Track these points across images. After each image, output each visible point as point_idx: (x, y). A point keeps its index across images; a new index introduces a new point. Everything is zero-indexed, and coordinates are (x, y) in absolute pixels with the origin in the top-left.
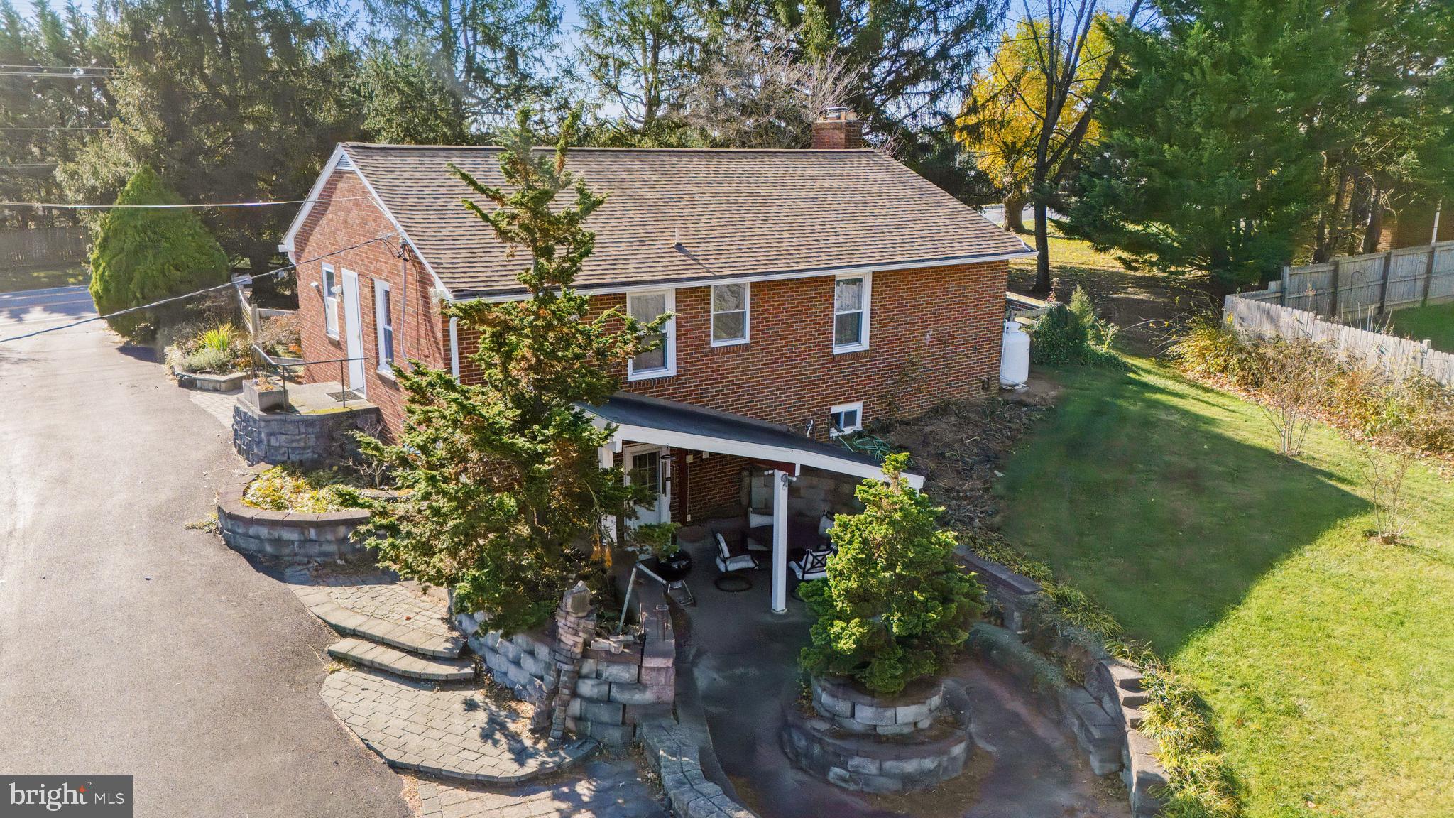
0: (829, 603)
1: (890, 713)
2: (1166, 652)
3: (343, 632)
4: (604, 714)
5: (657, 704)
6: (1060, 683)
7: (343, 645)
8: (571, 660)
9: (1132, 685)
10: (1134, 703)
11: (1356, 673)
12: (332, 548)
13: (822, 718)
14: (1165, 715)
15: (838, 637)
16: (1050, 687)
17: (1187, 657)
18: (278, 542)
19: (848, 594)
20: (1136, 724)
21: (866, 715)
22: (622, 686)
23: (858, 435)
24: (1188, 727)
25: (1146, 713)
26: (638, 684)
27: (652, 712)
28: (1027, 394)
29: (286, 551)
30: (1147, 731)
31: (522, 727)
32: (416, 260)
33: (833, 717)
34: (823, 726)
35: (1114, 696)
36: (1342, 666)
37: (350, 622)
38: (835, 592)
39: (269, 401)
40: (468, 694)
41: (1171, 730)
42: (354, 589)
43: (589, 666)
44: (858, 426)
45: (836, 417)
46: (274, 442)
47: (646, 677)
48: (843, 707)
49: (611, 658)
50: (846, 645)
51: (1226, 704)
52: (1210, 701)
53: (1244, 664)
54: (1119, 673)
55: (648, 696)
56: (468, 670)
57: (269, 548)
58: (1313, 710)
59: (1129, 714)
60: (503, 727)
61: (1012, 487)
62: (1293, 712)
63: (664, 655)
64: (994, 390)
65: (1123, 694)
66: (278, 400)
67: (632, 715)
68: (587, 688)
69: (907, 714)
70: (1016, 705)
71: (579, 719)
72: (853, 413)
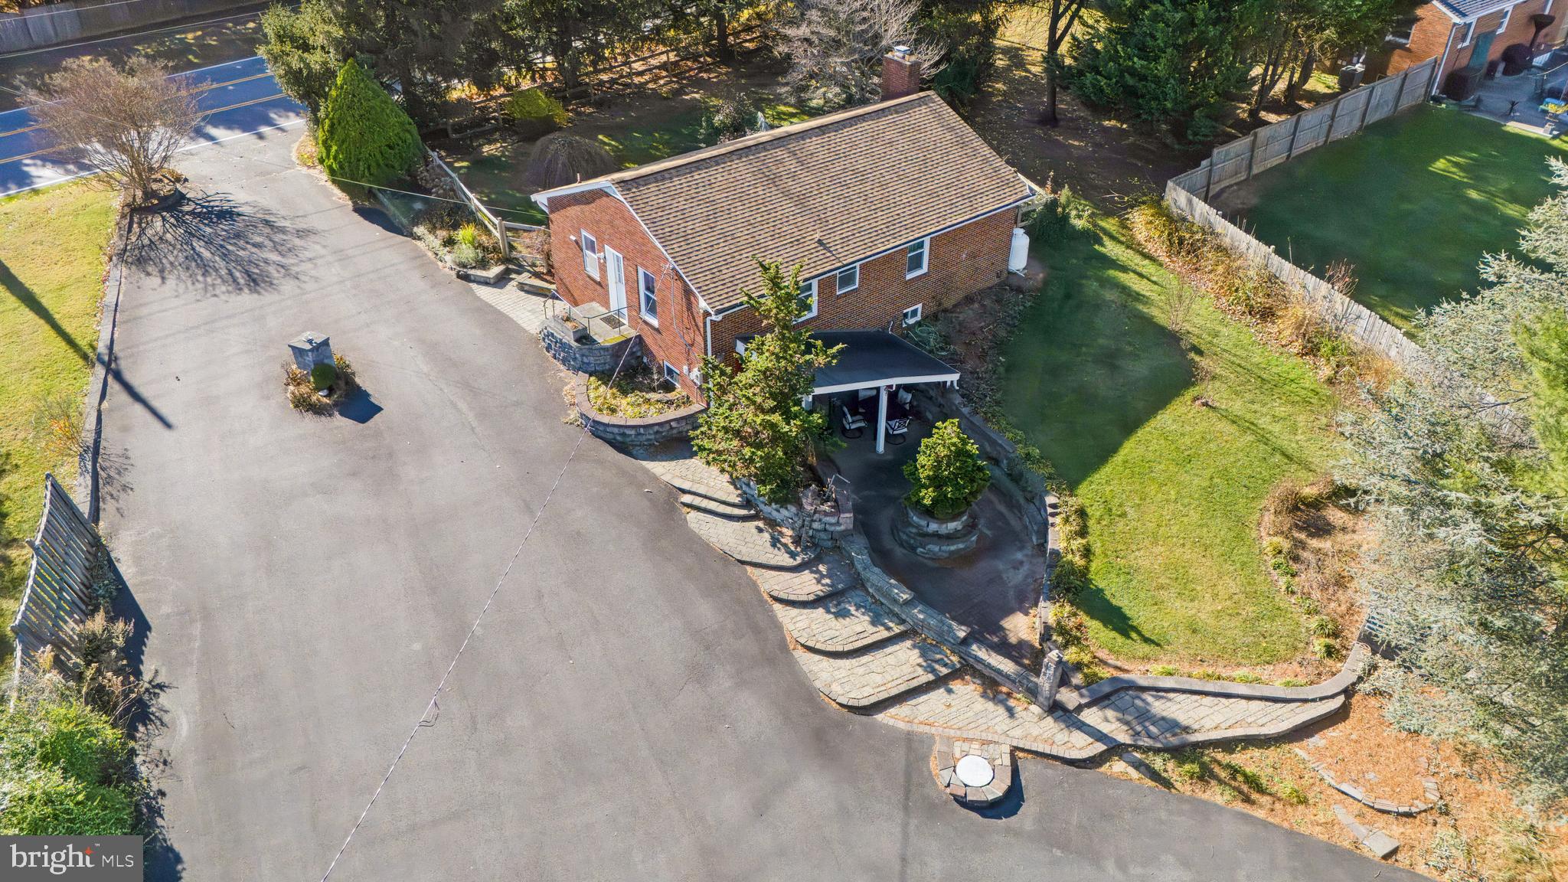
0: (919, 479)
1: (944, 526)
2: (1072, 487)
3: (684, 491)
4: (823, 535)
5: (846, 530)
6: (1022, 501)
7: (687, 499)
8: (809, 515)
9: (1054, 506)
10: (1053, 515)
11: (1157, 492)
12: (652, 437)
13: (914, 526)
14: (1066, 520)
15: (924, 498)
16: (1018, 501)
17: (1083, 489)
18: (623, 435)
19: (928, 477)
20: (1053, 525)
21: (934, 527)
22: (831, 524)
23: (919, 324)
24: (1074, 527)
25: (1058, 520)
26: (838, 523)
27: (845, 534)
28: (1027, 278)
29: (628, 440)
30: (1057, 529)
31: (787, 540)
32: (680, 278)
33: (918, 527)
34: (914, 530)
35: (1046, 511)
36: (1152, 489)
37: (686, 486)
38: (921, 476)
39: (579, 335)
40: (756, 523)
41: (1068, 528)
42: (674, 463)
43: (817, 516)
44: (919, 318)
45: (907, 313)
46: (585, 360)
47: (841, 521)
48: (923, 523)
49: (826, 514)
50: (927, 502)
51: (1095, 512)
52: (1088, 510)
53: (1108, 489)
54: (1050, 499)
55: (842, 528)
56: (752, 512)
57: (618, 438)
58: (1132, 513)
59: (1051, 520)
60: (779, 542)
61: (1009, 368)
62: (1123, 515)
63: (849, 512)
64: (1005, 275)
65: (1050, 510)
66: (583, 333)
67: (836, 536)
68: (816, 525)
69: (953, 526)
70: (1002, 508)
71: (812, 537)
72: (916, 310)
